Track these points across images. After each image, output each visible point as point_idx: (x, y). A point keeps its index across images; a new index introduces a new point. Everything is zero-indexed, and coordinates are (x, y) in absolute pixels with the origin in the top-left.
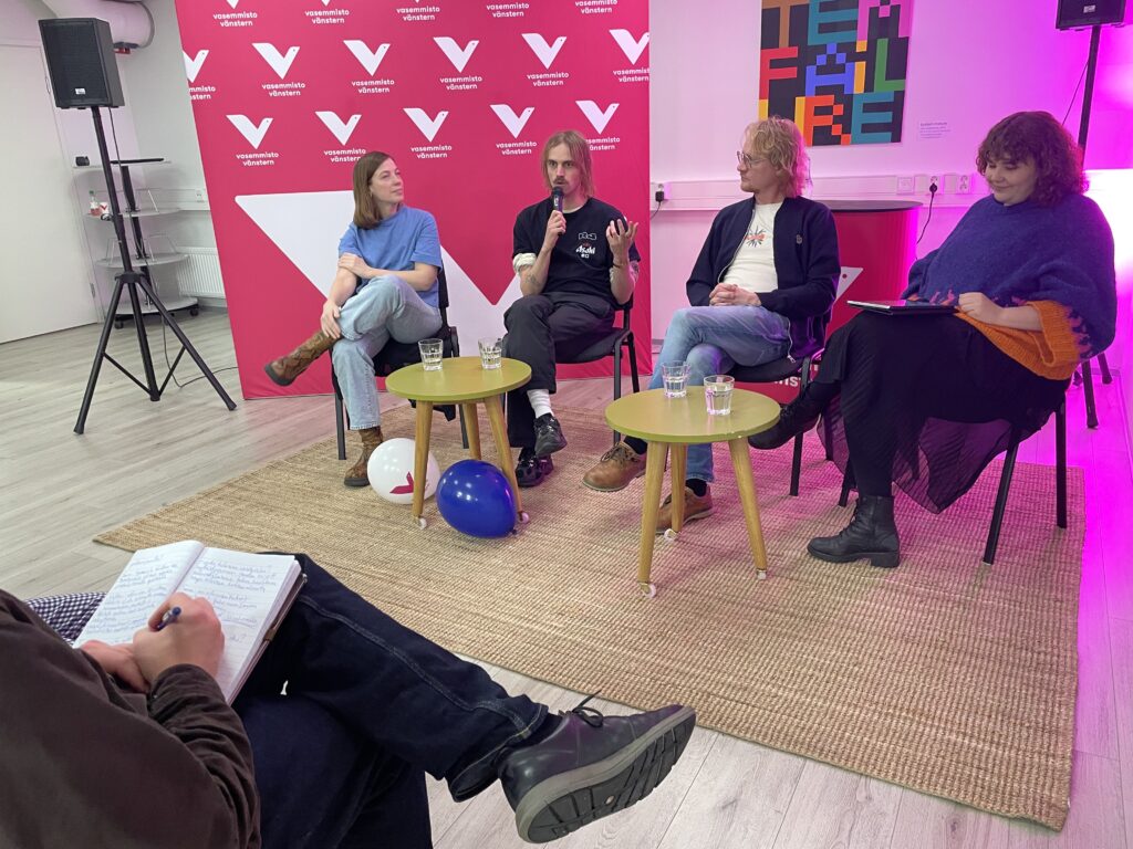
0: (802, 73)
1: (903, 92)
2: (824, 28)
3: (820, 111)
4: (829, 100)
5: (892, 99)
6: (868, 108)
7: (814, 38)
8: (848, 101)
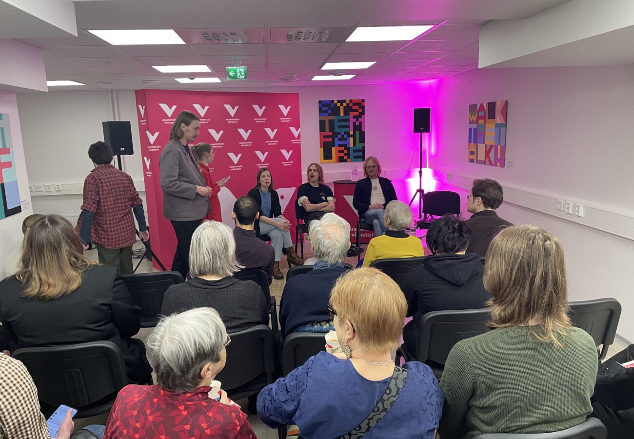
0: (334, 140)
1: (364, 147)
2: (340, 127)
3: (340, 152)
4: (343, 148)
5: (361, 149)
6: (355, 151)
7: (337, 130)
8: (348, 148)
